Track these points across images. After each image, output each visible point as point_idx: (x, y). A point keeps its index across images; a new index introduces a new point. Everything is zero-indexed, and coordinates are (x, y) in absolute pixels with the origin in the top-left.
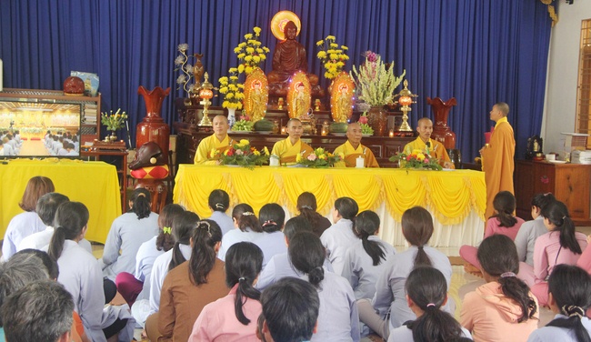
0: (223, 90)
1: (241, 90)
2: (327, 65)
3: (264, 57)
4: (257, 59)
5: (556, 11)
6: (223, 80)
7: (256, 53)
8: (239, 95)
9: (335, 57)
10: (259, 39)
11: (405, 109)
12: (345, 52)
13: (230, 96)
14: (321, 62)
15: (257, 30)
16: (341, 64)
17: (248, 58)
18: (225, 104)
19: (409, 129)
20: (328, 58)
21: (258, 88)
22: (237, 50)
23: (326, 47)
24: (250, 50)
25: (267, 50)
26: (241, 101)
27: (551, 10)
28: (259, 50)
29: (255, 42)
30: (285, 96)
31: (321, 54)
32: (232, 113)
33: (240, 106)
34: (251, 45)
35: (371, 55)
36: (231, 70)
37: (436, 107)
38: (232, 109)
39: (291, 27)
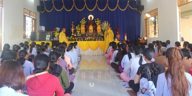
1: (80, 29)
2: (97, 24)
3: (85, 23)
4: (84, 23)
5: (141, 13)
8: (79, 29)
9: (98, 22)
10: (85, 20)
12: (100, 21)
13: (77, 30)
14: (96, 23)
15: (84, 18)
16: (99, 23)
17: (82, 23)
20: (97, 23)
21: (83, 28)
22: (81, 22)
23: (97, 20)
24: (83, 22)
25: (86, 22)
26: (80, 31)
27: (140, 12)
29: (84, 20)
30: (88, 29)
31: (96, 22)
32: (78, 33)
33: (79, 31)
34: (83, 21)
35: (105, 21)
36: (78, 25)
37: (116, 30)
38: (78, 32)
39: (91, 18)
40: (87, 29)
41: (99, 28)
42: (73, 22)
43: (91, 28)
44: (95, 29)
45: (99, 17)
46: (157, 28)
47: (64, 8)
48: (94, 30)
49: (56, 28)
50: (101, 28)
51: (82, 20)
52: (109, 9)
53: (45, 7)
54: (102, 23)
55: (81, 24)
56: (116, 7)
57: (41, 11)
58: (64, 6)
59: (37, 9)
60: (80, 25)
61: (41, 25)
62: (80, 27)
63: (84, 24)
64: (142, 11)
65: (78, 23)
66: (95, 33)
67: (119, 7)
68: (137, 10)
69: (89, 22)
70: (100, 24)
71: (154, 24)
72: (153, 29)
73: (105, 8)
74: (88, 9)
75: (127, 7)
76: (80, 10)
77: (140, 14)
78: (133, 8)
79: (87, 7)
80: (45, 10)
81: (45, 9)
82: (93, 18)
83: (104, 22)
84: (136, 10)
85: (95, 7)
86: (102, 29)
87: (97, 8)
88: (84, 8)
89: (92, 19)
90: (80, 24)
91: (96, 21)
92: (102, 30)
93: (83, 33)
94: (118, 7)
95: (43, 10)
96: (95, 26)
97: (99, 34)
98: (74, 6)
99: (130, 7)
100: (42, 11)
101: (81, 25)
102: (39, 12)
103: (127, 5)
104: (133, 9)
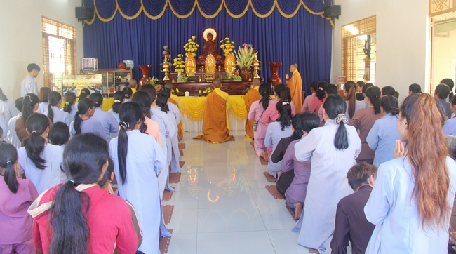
0: (175, 64)
1: (184, 64)
2: (224, 51)
3: (196, 49)
4: (193, 50)
5: (334, 22)
6: (175, 60)
7: (193, 48)
8: (181, 66)
9: (228, 47)
10: (195, 41)
11: (256, 68)
12: (232, 44)
13: (177, 66)
14: (222, 49)
15: (193, 37)
16: (231, 50)
17: (189, 50)
18: (176, 70)
19: (258, 77)
20: (225, 48)
22: (185, 47)
23: (225, 43)
24: (190, 46)
25: (198, 46)
26: (184, 68)
27: (331, 22)
28: (194, 46)
29: (193, 43)
30: (204, 65)
31: (222, 46)
32: (179, 74)
33: (182, 70)
34: (191, 44)
35: (245, 45)
36: (179, 55)
37: (272, 66)
38: (179, 72)
39: (210, 35)
40: (200, 65)
41: (229, 62)
42: (165, 47)
43: (210, 61)
44: (221, 64)
45: (230, 33)
46: (372, 64)
47: (143, 10)
48: (217, 68)
49: (125, 62)
50: (236, 63)
51: (188, 42)
52: (256, 13)
53: (96, 11)
54: (237, 49)
55: (187, 51)
56: (273, 9)
57: (85, 21)
58: (142, 7)
59: (76, 17)
60: (184, 55)
61: (87, 54)
62: (184, 59)
63: (194, 52)
64: (336, 20)
65: (178, 51)
66: (219, 73)
67: (279, 9)
68: (323, 16)
69: (205, 47)
70: (233, 51)
71: (366, 54)
72: (364, 64)
73: (245, 12)
74: (202, 13)
75: (298, 8)
76: (183, 17)
77: (331, 27)
78: (314, 11)
79: (199, 8)
80: (97, 17)
81: (95, 16)
82: (215, 35)
83: (243, 47)
84: (320, 15)
85: (220, 9)
86: (238, 63)
87: (226, 11)
88: (192, 11)
89: (214, 39)
90: (184, 52)
91: (221, 44)
92: (237, 67)
93: (191, 75)
94: (276, 8)
95: (90, 18)
96: (219, 57)
97: (229, 78)
98: (168, 7)
99: (306, 8)
100: (90, 21)
101: (186, 54)
102: (81, 23)
103: (300, 5)
104: (313, 13)
